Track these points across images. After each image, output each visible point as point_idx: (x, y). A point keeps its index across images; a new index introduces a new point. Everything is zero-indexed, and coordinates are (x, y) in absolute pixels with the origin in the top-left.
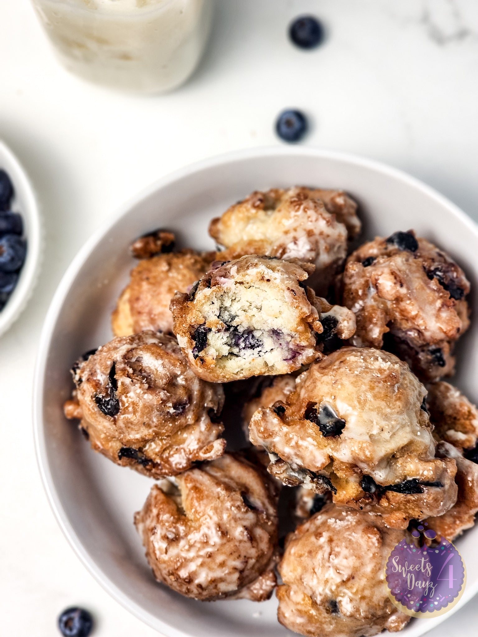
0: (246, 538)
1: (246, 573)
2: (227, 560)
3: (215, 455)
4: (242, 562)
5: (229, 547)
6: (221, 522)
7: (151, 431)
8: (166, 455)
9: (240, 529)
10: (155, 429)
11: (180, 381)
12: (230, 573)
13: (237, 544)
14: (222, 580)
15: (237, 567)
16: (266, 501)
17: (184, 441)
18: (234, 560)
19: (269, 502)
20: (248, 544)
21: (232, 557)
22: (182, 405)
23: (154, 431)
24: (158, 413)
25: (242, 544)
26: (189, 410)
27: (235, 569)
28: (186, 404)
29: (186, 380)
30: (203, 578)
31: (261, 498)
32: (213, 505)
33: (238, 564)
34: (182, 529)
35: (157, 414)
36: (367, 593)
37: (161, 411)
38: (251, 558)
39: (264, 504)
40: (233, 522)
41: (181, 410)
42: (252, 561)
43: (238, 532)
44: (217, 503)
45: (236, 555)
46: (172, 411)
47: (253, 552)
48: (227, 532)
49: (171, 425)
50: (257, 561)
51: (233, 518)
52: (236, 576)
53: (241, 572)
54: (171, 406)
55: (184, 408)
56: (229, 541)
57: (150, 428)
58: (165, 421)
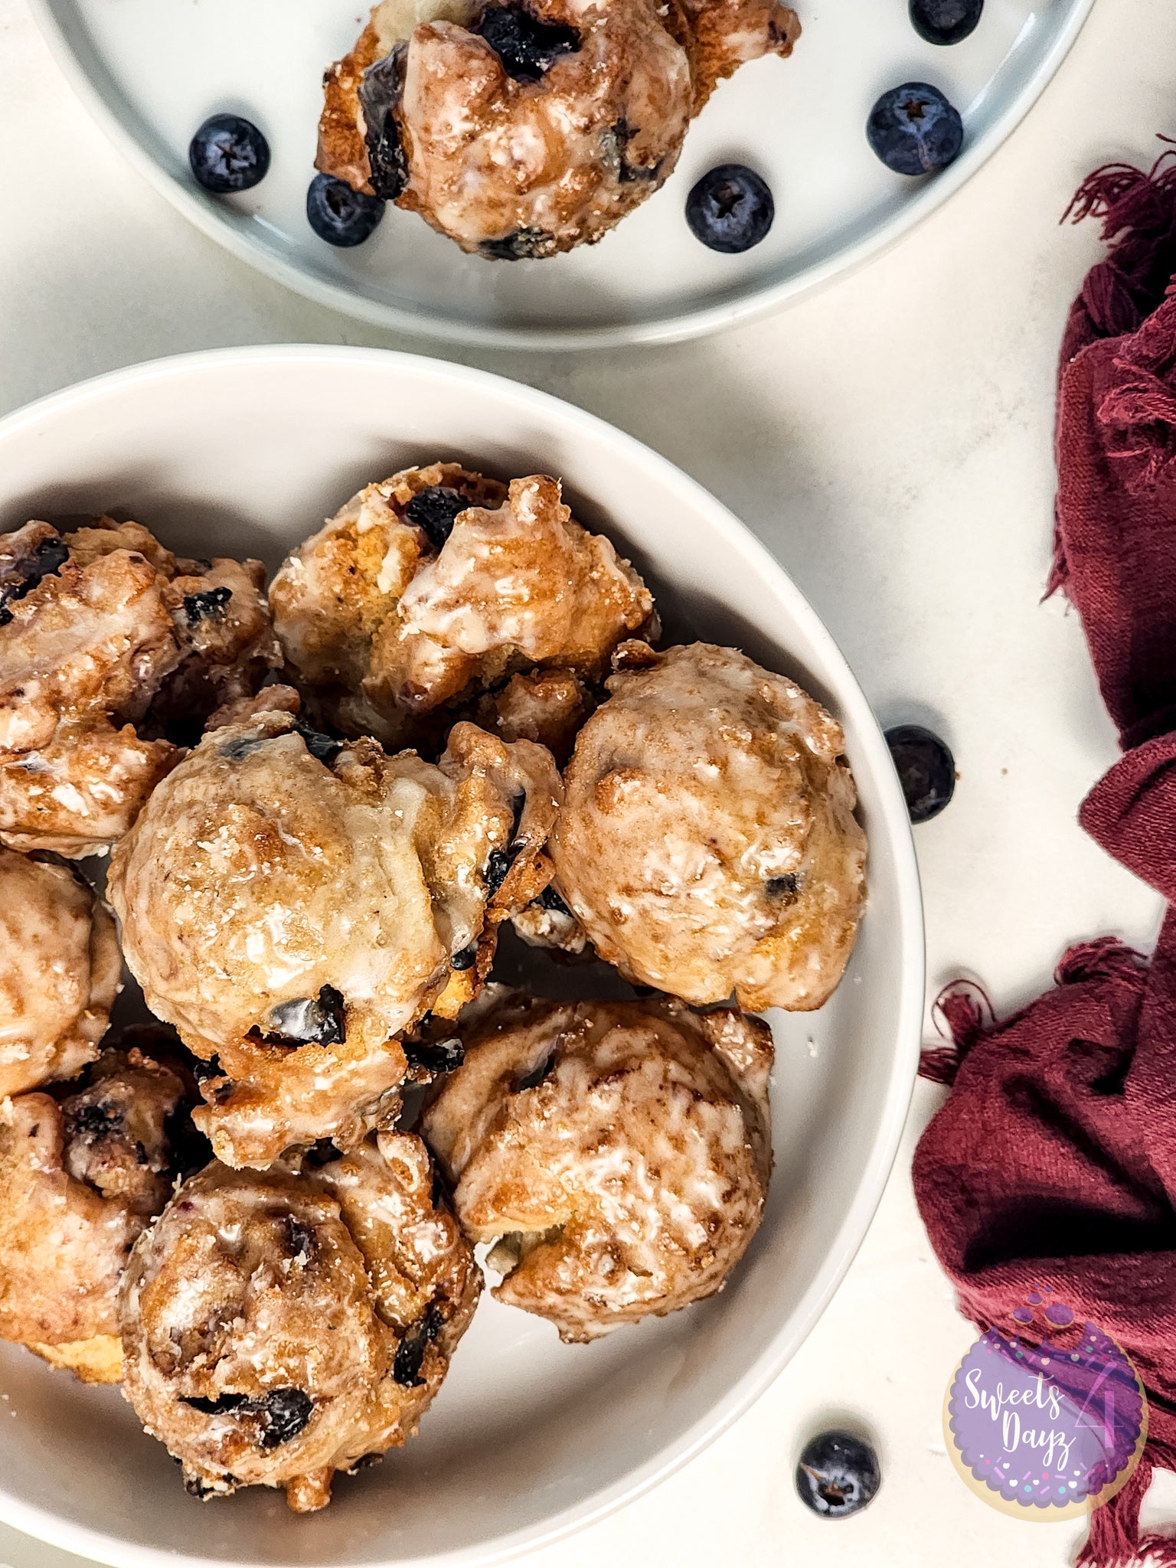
0: (617, 1086)
1: (701, 1085)
2: (666, 1132)
3: (416, 1153)
4: (675, 1095)
5: (637, 1126)
6: (578, 1144)
7: (350, 1312)
8: (415, 1270)
9: (595, 1099)
10: (346, 1300)
11: (232, 1235)
12: (700, 1125)
13: (630, 1106)
14: (715, 1143)
15: (686, 1107)
16: (537, 1030)
17: (383, 1227)
18: (667, 1113)
19: (540, 1024)
20: (633, 1079)
21: (661, 1118)
22: (291, 1234)
23: (351, 1304)
24: (306, 1294)
25: (631, 1095)
26: (305, 1215)
27: (688, 1112)
28: (288, 1223)
29: (231, 1221)
30: (708, 1189)
31: (528, 1043)
32: (537, 1163)
33: (678, 1104)
34: (591, 1238)
35: (310, 1296)
36: (749, 808)
37: (301, 1287)
38: (666, 1071)
39: (544, 1037)
40: (577, 1116)
41: (303, 1235)
42: (675, 1070)
43: (603, 1104)
44: (534, 1150)
45: (656, 1110)
46: (302, 1259)
47: (652, 1068)
48: (602, 1131)
49: (338, 1261)
50: (675, 1057)
51: (568, 1115)
52: (705, 1109)
53: (697, 1096)
54: (290, 1261)
55: (299, 1228)
56: (621, 1126)
57: (342, 1312)
58: (328, 1275)
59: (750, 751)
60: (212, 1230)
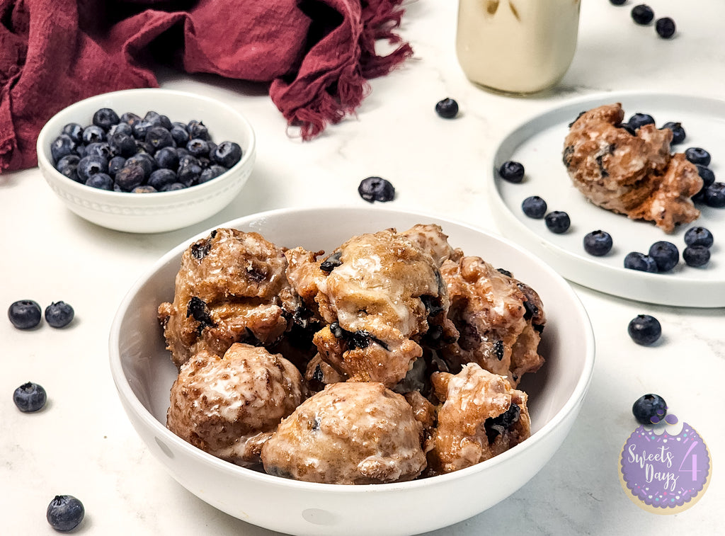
0: (264, 377)
1: (251, 409)
2: (239, 386)
4: (251, 395)
5: (247, 377)
6: (248, 360)
7: (225, 277)
9: (263, 369)
10: (229, 277)
11: (268, 261)
12: (236, 399)
13: (254, 378)
14: (227, 403)
15: (245, 397)
20: (264, 383)
21: (245, 387)
22: (259, 274)
23: (227, 279)
24: (238, 264)
25: (259, 381)
26: (264, 284)
27: (243, 396)
28: (264, 276)
29: (272, 263)
33: (248, 395)
35: (236, 265)
37: (241, 263)
38: (261, 399)
40: (259, 364)
41: (257, 277)
43: (260, 371)
45: (249, 386)
46: (250, 268)
48: (250, 367)
49: (244, 282)
50: (265, 406)
51: (260, 362)
52: (239, 404)
53: (247, 403)
54: (251, 264)
55: (260, 278)
56: (248, 371)
57: (226, 275)
58: (240, 276)
59: (374, 426)
60: (271, 256)
